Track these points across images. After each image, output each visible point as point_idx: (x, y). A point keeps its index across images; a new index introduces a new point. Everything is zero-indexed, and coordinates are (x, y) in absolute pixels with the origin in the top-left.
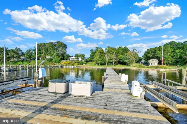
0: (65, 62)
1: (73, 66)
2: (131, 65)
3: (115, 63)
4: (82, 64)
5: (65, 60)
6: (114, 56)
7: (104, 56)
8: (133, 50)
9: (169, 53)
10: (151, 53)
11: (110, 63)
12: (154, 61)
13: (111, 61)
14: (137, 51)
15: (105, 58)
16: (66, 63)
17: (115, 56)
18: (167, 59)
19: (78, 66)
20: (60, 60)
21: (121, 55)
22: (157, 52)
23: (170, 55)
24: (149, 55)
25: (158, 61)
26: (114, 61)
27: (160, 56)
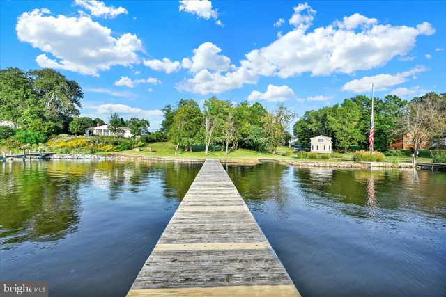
0: (67, 141)
1: (89, 156)
2: (274, 152)
3: (231, 145)
4: (129, 148)
5: (71, 134)
6: (228, 125)
7: (200, 122)
8: (280, 108)
9: (354, 121)
10: (314, 121)
11: (218, 146)
12: (323, 140)
13: (220, 139)
14: (289, 114)
15: (202, 129)
16: (69, 144)
17: (232, 124)
18: (350, 137)
19: (109, 155)
20: (48, 135)
21: (247, 125)
22: (329, 118)
23: (357, 127)
24: (310, 126)
25: (332, 140)
26: (229, 138)
27: (335, 129)
